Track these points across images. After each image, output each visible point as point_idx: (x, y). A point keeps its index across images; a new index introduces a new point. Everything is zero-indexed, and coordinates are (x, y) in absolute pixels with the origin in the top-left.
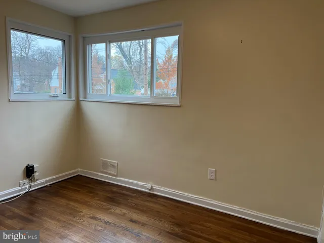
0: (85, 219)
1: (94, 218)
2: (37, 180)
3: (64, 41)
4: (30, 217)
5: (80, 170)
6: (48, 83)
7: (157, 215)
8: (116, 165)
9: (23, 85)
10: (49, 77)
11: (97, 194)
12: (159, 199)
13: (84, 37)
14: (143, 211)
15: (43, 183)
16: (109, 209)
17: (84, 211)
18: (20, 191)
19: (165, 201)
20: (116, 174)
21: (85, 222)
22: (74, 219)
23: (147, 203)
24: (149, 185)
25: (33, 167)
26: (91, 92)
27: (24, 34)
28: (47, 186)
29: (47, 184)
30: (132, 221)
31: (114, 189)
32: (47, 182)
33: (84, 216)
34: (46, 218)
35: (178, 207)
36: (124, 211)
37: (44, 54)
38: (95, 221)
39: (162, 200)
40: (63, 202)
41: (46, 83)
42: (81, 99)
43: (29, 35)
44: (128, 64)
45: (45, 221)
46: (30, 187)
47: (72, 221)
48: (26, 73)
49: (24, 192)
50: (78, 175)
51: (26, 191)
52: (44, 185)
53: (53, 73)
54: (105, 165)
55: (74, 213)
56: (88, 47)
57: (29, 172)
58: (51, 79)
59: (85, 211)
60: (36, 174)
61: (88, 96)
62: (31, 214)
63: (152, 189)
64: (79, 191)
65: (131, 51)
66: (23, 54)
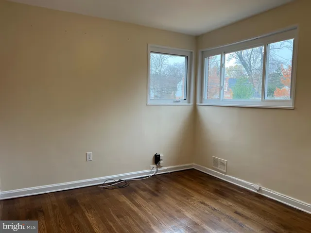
0: (195, 202)
1: (202, 203)
2: (162, 167)
3: (187, 57)
4: (156, 192)
5: (194, 164)
6: (174, 94)
7: (263, 213)
8: (226, 163)
9: (156, 96)
10: (175, 89)
11: (207, 185)
12: (266, 201)
13: (203, 52)
14: (249, 207)
15: (166, 170)
16: (217, 199)
17: (195, 196)
18: (150, 173)
19: (273, 203)
20: (225, 171)
21: (196, 205)
22: (187, 201)
23: (253, 202)
24: (257, 186)
25: (159, 156)
26: (206, 98)
27: (158, 55)
28: (168, 173)
29: (169, 172)
30: (236, 212)
31: (223, 185)
32: (168, 170)
33: (195, 200)
34: (167, 196)
35: (287, 212)
36: (230, 203)
37: (172, 69)
38: (203, 206)
39: (271, 202)
40: (179, 186)
41: (173, 94)
42: (198, 104)
43: (163, 55)
44: (248, 72)
45: (166, 197)
46: (157, 171)
47: (186, 202)
48: (158, 87)
49: (152, 175)
50: (193, 169)
51: (154, 174)
52: (166, 172)
53: (178, 85)
54: (216, 162)
55: (188, 196)
56: (206, 60)
57: (157, 159)
58: (176, 90)
59: (197, 197)
60: (161, 162)
61: (203, 101)
62: (157, 191)
63: (260, 190)
64: (192, 181)
65: (252, 59)
66: (157, 71)
